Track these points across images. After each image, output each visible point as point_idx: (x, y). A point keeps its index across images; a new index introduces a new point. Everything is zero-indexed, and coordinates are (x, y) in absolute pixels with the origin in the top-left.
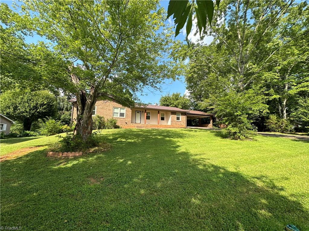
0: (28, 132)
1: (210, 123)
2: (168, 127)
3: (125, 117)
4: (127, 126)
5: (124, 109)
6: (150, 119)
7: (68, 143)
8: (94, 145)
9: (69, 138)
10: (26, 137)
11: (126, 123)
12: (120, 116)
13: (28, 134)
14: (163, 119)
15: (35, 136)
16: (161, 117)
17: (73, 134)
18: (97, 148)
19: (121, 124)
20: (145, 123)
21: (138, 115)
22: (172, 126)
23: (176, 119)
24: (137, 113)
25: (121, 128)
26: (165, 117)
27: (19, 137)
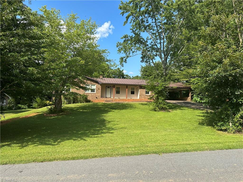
0: (20, 105)
1: (189, 96)
2: (137, 100)
3: (95, 93)
4: (97, 100)
5: (95, 86)
6: (119, 93)
7: (51, 110)
8: (62, 112)
9: (52, 108)
10: (19, 109)
11: (96, 98)
12: (91, 92)
13: (20, 107)
14: (133, 93)
15: (25, 109)
16: (131, 92)
17: (53, 107)
18: (63, 113)
19: (92, 99)
20: (114, 98)
21: (109, 90)
22: (141, 99)
23: (144, 93)
24: (108, 88)
25: (91, 102)
26: (135, 91)
27: (14, 110)
